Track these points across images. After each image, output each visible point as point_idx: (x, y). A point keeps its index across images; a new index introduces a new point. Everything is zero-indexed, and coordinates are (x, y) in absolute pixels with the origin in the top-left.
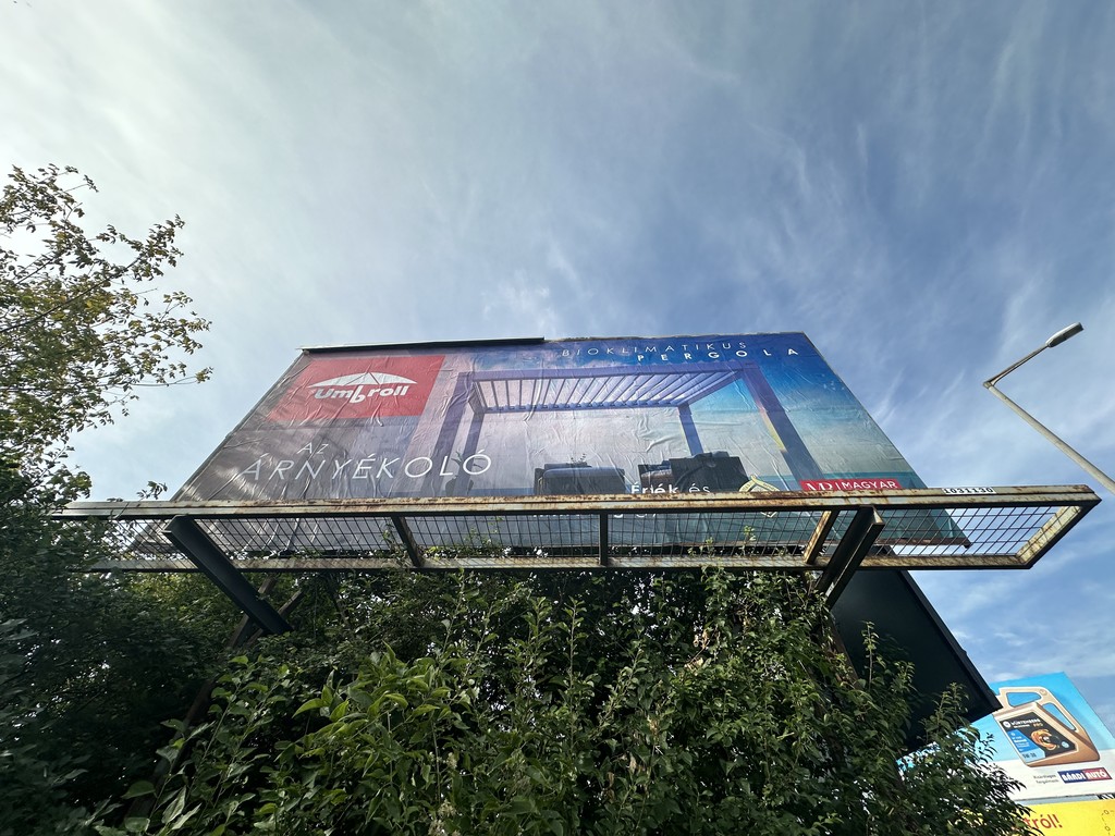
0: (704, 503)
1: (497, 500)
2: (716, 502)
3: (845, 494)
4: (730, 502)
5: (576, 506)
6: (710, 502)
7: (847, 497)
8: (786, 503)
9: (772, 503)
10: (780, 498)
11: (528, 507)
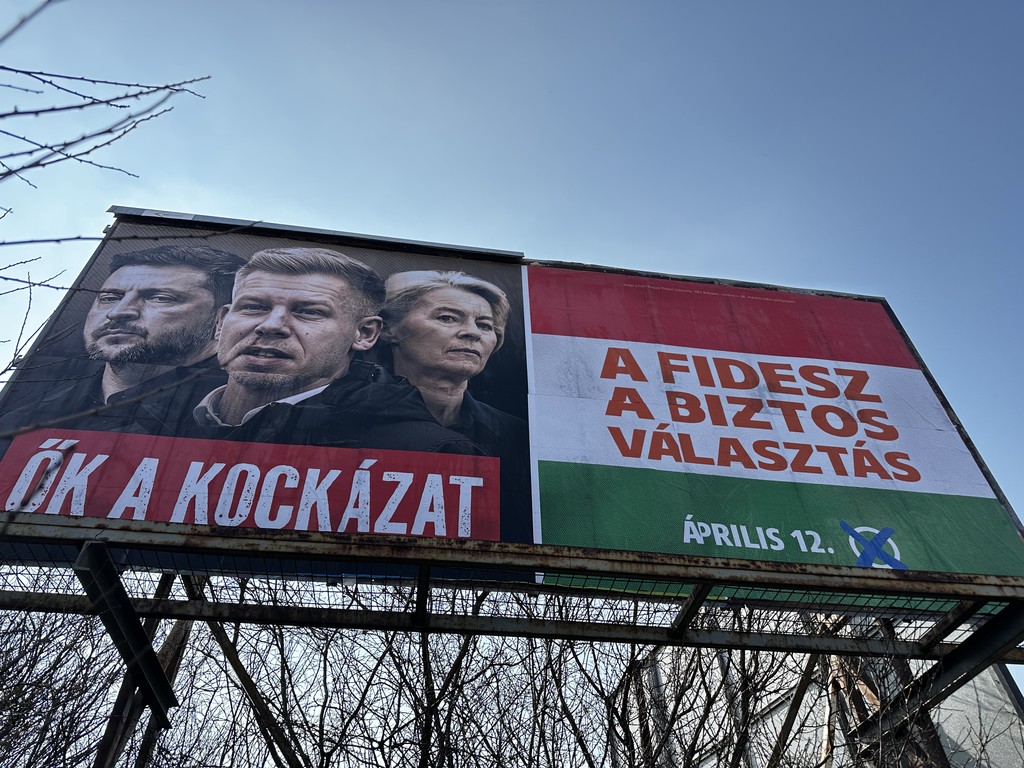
0: (838, 579)
1: (573, 553)
2: (855, 581)
3: (998, 582)
4: (871, 582)
5: (682, 571)
6: (847, 580)
7: (1000, 586)
8: (934, 588)
9: (918, 586)
10: (925, 581)
11: (617, 567)
